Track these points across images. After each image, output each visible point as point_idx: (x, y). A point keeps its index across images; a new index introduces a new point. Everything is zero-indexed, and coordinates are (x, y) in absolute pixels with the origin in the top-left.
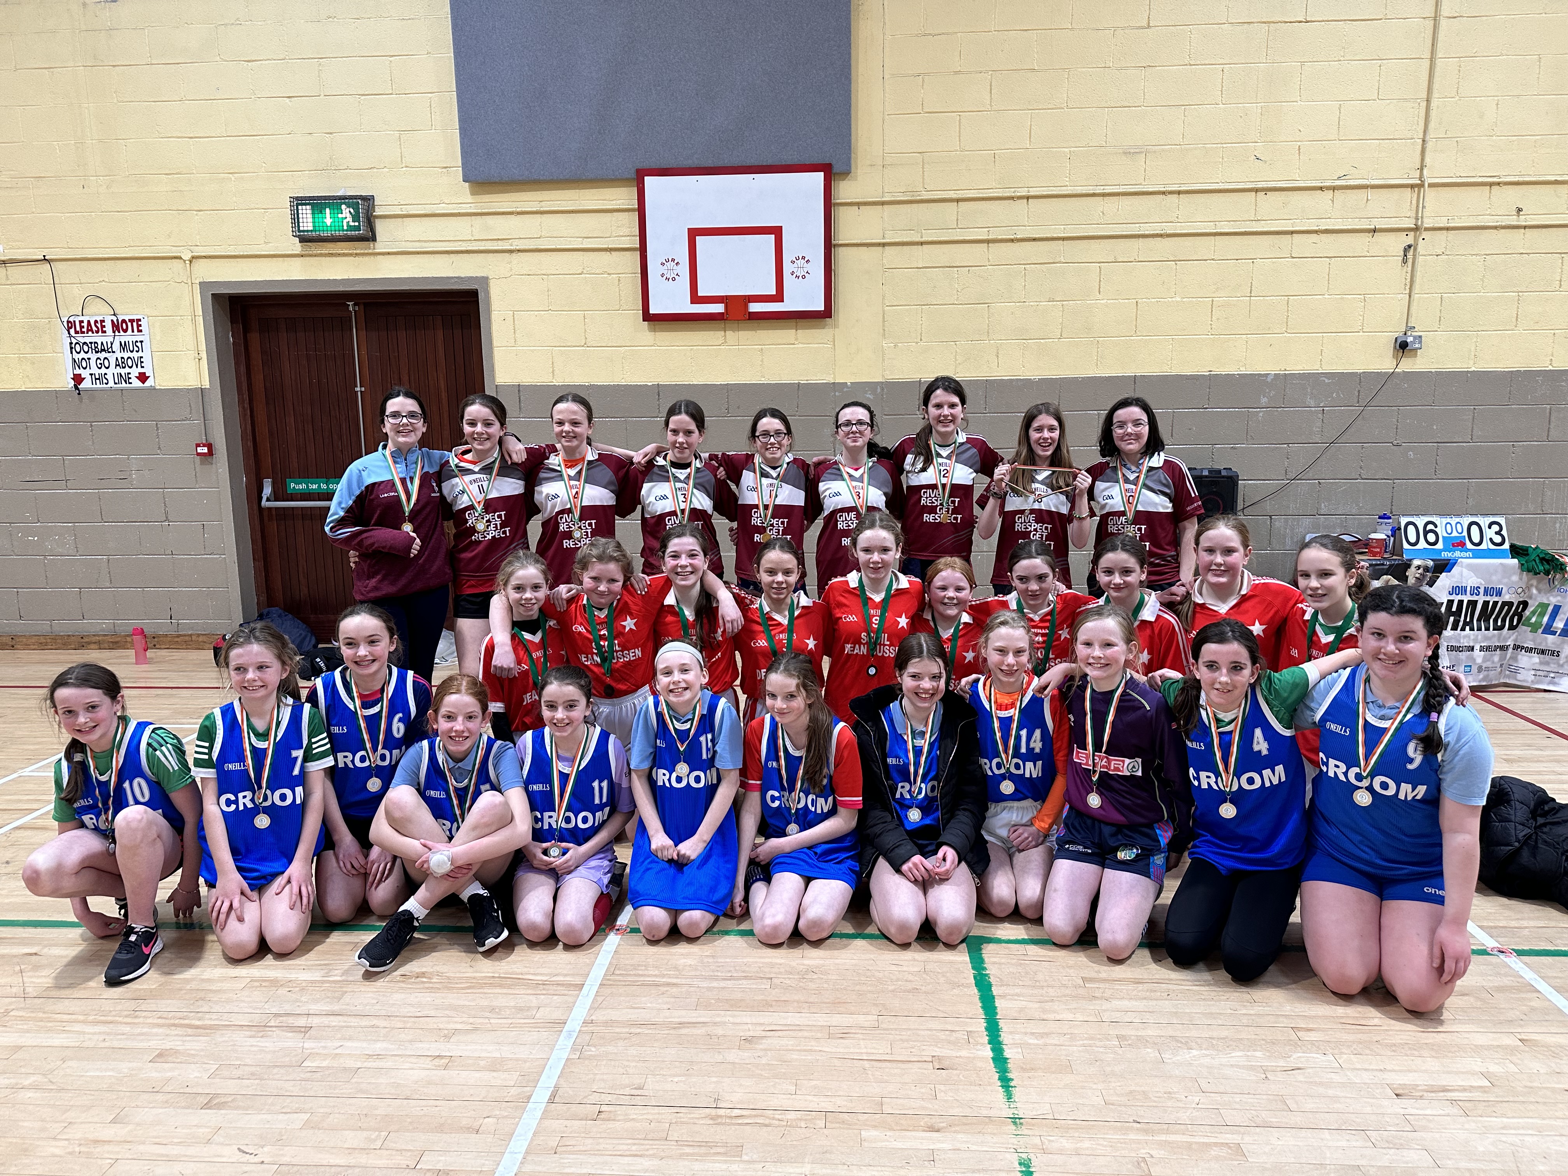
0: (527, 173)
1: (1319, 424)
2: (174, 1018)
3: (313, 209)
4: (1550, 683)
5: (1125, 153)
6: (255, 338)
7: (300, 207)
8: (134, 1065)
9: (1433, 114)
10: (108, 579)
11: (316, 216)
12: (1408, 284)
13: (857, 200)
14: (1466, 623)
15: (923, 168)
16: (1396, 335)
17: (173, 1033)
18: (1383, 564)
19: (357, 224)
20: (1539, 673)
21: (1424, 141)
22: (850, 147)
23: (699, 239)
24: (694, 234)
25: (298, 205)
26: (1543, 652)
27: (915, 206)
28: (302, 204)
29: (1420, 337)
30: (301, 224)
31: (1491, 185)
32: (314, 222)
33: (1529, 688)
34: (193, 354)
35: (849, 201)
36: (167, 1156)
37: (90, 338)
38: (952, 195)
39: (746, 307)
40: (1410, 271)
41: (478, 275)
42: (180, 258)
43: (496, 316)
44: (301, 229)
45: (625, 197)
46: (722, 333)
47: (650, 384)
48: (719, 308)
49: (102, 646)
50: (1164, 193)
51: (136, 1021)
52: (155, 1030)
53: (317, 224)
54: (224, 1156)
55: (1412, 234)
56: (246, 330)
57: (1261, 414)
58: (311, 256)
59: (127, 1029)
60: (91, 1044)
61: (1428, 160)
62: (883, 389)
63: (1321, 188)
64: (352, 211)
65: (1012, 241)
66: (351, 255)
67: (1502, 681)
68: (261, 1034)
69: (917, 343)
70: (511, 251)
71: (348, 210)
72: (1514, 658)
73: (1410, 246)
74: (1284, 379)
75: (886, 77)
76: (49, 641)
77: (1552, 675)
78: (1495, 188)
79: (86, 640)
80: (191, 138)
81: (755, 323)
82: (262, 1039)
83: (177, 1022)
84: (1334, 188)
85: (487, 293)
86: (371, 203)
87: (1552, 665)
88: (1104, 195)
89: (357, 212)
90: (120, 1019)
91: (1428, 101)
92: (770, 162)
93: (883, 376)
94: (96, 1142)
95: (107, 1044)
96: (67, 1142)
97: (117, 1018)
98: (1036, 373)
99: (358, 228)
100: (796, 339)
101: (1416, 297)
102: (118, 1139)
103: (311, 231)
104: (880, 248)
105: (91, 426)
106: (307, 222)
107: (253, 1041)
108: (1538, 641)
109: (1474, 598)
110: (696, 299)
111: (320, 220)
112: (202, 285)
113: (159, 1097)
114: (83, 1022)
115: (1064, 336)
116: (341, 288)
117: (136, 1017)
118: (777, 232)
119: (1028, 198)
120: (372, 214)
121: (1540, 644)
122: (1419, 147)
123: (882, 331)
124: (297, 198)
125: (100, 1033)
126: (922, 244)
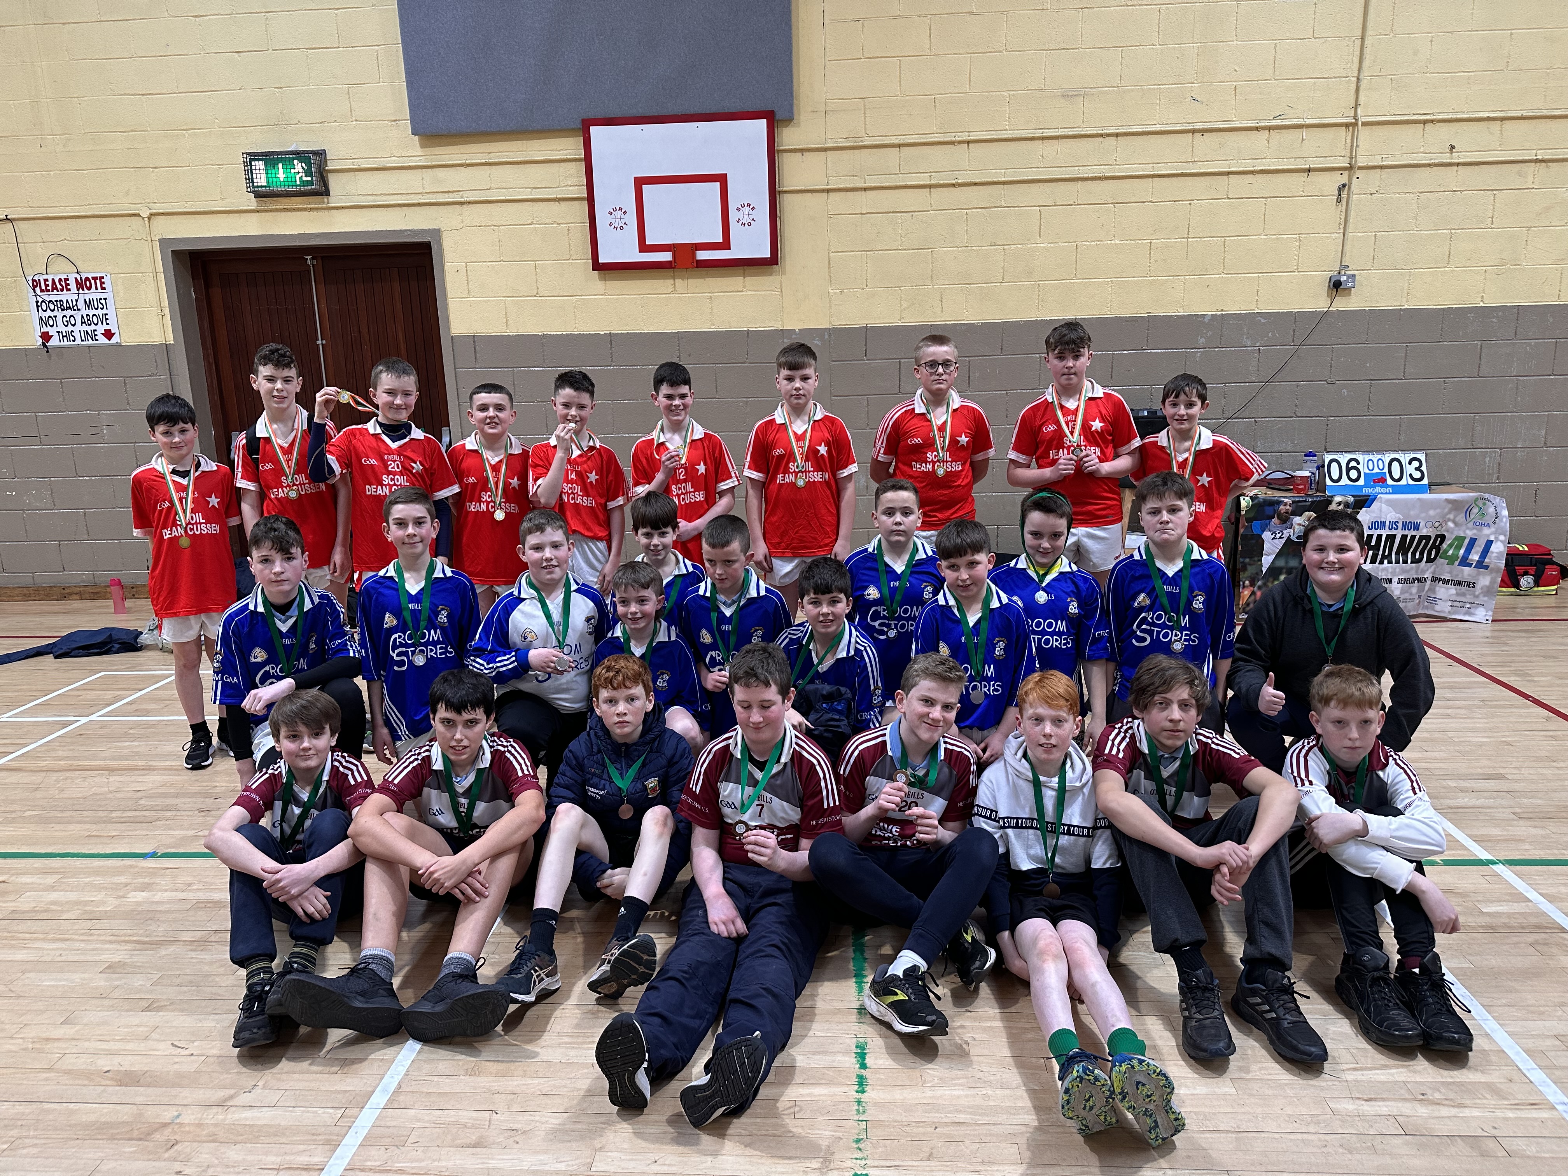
0: (474, 125)
1: (1255, 363)
2: (125, 935)
3: (266, 165)
4: (1466, 613)
5: (1063, 96)
6: (217, 293)
7: (253, 163)
8: (86, 975)
9: (1367, 52)
10: (86, 532)
11: (269, 171)
12: (1343, 223)
13: (801, 147)
14: (1384, 557)
15: (865, 114)
16: (1331, 274)
17: (122, 948)
18: (1305, 501)
19: (309, 179)
20: (1455, 604)
21: (1358, 79)
22: (792, 93)
23: (645, 188)
24: (640, 182)
25: (251, 161)
26: (1459, 583)
27: (857, 151)
28: (255, 160)
29: (1354, 276)
30: (255, 180)
31: (1425, 122)
32: (267, 178)
33: (1446, 618)
34: (155, 310)
35: (792, 147)
36: (109, 1050)
37: (54, 296)
38: (894, 140)
39: (694, 255)
40: (1344, 211)
41: (431, 228)
42: (139, 215)
43: (449, 267)
44: (255, 184)
45: (571, 147)
46: (672, 281)
47: (602, 333)
48: (667, 257)
49: (83, 597)
50: (1101, 135)
51: (91, 938)
52: (107, 946)
53: (270, 180)
54: (158, 1050)
55: (1346, 173)
56: (207, 286)
57: (1198, 355)
58: (266, 211)
59: (82, 945)
60: (49, 959)
61: (1362, 99)
62: (830, 335)
63: (1257, 129)
64: (304, 165)
65: (954, 185)
66: (305, 209)
67: (1420, 612)
68: (202, 948)
69: (863, 289)
70: (462, 203)
71: (300, 166)
72: (1432, 590)
73: (1344, 186)
74: (1221, 320)
75: (826, 22)
76: (32, 592)
77: (1468, 606)
78: (1428, 126)
79: (67, 591)
80: (143, 95)
81: (703, 271)
82: (203, 953)
83: (127, 938)
84: (1270, 128)
85: (440, 245)
86: (323, 157)
87: (1468, 596)
88: (1043, 138)
89: (310, 167)
90: (77, 937)
91: (1363, 39)
92: (714, 110)
93: (830, 322)
94: (48, 1040)
95: (63, 958)
96: (21, 1040)
97: (74, 937)
98: (979, 318)
99: (311, 183)
100: (744, 287)
101: (1349, 235)
102: (67, 1037)
103: (265, 187)
104: (825, 195)
105: (61, 382)
106: (261, 178)
107: (193, 954)
108: (1455, 573)
109: (1393, 532)
110: (644, 247)
111: (274, 175)
112: (162, 241)
113: (106, 1002)
114: (44, 940)
115: (1006, 280)
116: (297, 243)
117: (91, 935)
118: (722, 179)
119: (968, 142)
120: (324, 169)
121: (1457, 575)
122: (1354, 86)
123: (828, 277)
124: (250, 154)
125: (57, 949)
126: (865, 189)
